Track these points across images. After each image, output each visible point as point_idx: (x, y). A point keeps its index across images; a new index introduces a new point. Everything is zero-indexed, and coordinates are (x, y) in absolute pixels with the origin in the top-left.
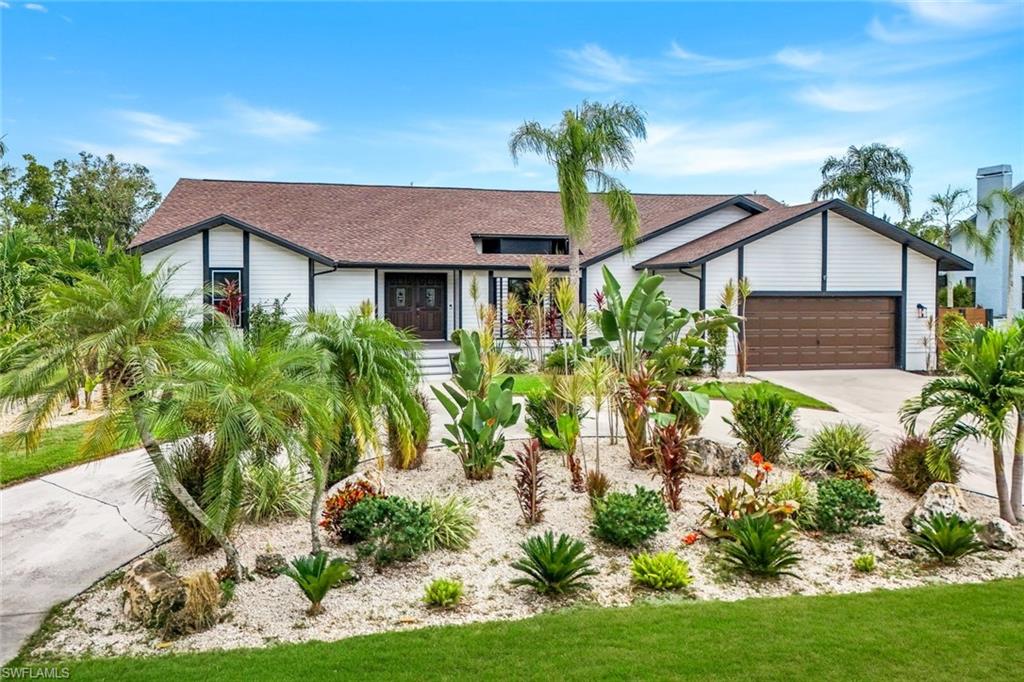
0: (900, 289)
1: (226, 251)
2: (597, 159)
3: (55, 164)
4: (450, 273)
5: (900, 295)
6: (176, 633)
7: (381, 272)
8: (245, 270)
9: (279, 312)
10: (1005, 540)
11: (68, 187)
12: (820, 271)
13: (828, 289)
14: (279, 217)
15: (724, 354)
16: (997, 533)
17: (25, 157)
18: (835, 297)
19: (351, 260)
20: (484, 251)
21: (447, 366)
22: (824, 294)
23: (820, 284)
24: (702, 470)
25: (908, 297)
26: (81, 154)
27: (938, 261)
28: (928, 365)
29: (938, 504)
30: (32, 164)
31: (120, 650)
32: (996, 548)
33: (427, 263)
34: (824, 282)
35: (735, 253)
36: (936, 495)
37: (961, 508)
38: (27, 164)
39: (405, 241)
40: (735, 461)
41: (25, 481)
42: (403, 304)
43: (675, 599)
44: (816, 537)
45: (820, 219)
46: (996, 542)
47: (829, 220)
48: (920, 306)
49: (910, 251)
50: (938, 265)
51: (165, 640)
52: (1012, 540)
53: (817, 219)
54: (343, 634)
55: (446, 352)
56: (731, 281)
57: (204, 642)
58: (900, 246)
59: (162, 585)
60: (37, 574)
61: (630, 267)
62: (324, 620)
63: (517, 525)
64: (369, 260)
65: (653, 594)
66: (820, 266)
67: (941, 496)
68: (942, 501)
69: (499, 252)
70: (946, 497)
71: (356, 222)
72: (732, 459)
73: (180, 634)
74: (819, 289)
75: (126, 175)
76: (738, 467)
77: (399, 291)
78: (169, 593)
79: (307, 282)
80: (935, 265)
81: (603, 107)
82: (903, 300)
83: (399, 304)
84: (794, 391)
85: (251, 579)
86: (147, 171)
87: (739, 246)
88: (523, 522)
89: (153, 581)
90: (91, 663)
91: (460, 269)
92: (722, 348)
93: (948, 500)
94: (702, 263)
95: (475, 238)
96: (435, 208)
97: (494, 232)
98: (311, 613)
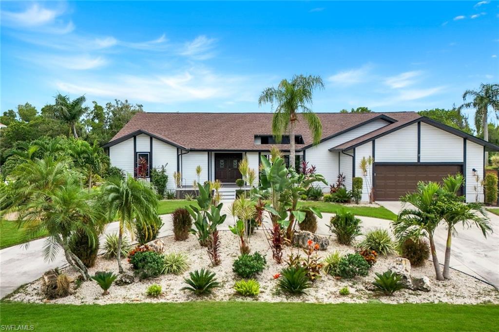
0: (463, 161)
1: (143, 145)
2: (301, 100)
3: (107, 105)
4: (244, 153)
5: (462, 164)
6: (52, 297)
7: (213, 153)
8: (151, 153)
9: (163, 171)
10: (425, 287)
11: (111, 114)
12: (417, 152)
13: (421, 161)
14: (173, 129)
15: (361, 193)
16: (422, 283)
17: (93, 102)
18: (425, 165)
19: (196, 148)
20: (262, 143)
21: (234, 195)
22: (419, 164)
23: (417, 159)
24: (306, 247)
25: (467, 165)
26: (116, 100)
27: (484, 147)
28: (477, 200)
29: (394, 267)
30: (96, 105)
31: (32, 301)
32: (420, 290)
33: (230, 149)
34: (419, 158)
35: (370, 144)
36: (395, 263)
37: (406, 270)
38: (94, 105)
39: (223, 139)
40: (322, 244)
41: (40, 238)
42: (223, 167)
43: (249, 300)
44: (338, 279)
45: (417, 126)
46: (420, 287)
47: (421, 126)
48: (474, 170)
49: (468, 141)
50: (484, 149)
51: (48, 300)
52: (428, 287)
53: (415, 126)
54: (111, 303)
55: (234, 189)
56: (370, 157)
57: (60, 301)
58: (462, 140)
59: (51, 279)
60: (25, 273)
61: (327, 150)
62: (106, 297)
63: (209, 266)
64: (205, 148)
65: (241, 297)
66: (417, 150)
67: (397, 264)
68: (397, 266)
69: (268, 144)
70: (400, 264)
71: (205, 131)
72: (321, 242)
73: (53, 297)
74: (417, 161)
75: (132, 108)
76: (324, 246)
77: (221, 161)
78: (53, 282)
79: (176, 158)
80: (483, 149)
81: (305, 76)
82: (464, 166)
83: (221, 167)
84: (391, 212)
85: (91, 280)
86: (142, 106)
87: (373, 140)
88: (211, 265)
89: (48, 278)
90: (21, 305)
91: (246, 151)
92: (360, 190)
93: (401, 266)
94: (353, 148)
95: (256, 137)
96: (243, 123)
97: (266, 134)
98: (103, 294)
